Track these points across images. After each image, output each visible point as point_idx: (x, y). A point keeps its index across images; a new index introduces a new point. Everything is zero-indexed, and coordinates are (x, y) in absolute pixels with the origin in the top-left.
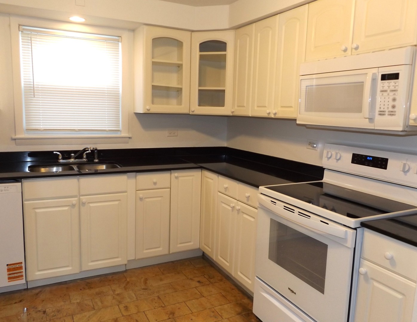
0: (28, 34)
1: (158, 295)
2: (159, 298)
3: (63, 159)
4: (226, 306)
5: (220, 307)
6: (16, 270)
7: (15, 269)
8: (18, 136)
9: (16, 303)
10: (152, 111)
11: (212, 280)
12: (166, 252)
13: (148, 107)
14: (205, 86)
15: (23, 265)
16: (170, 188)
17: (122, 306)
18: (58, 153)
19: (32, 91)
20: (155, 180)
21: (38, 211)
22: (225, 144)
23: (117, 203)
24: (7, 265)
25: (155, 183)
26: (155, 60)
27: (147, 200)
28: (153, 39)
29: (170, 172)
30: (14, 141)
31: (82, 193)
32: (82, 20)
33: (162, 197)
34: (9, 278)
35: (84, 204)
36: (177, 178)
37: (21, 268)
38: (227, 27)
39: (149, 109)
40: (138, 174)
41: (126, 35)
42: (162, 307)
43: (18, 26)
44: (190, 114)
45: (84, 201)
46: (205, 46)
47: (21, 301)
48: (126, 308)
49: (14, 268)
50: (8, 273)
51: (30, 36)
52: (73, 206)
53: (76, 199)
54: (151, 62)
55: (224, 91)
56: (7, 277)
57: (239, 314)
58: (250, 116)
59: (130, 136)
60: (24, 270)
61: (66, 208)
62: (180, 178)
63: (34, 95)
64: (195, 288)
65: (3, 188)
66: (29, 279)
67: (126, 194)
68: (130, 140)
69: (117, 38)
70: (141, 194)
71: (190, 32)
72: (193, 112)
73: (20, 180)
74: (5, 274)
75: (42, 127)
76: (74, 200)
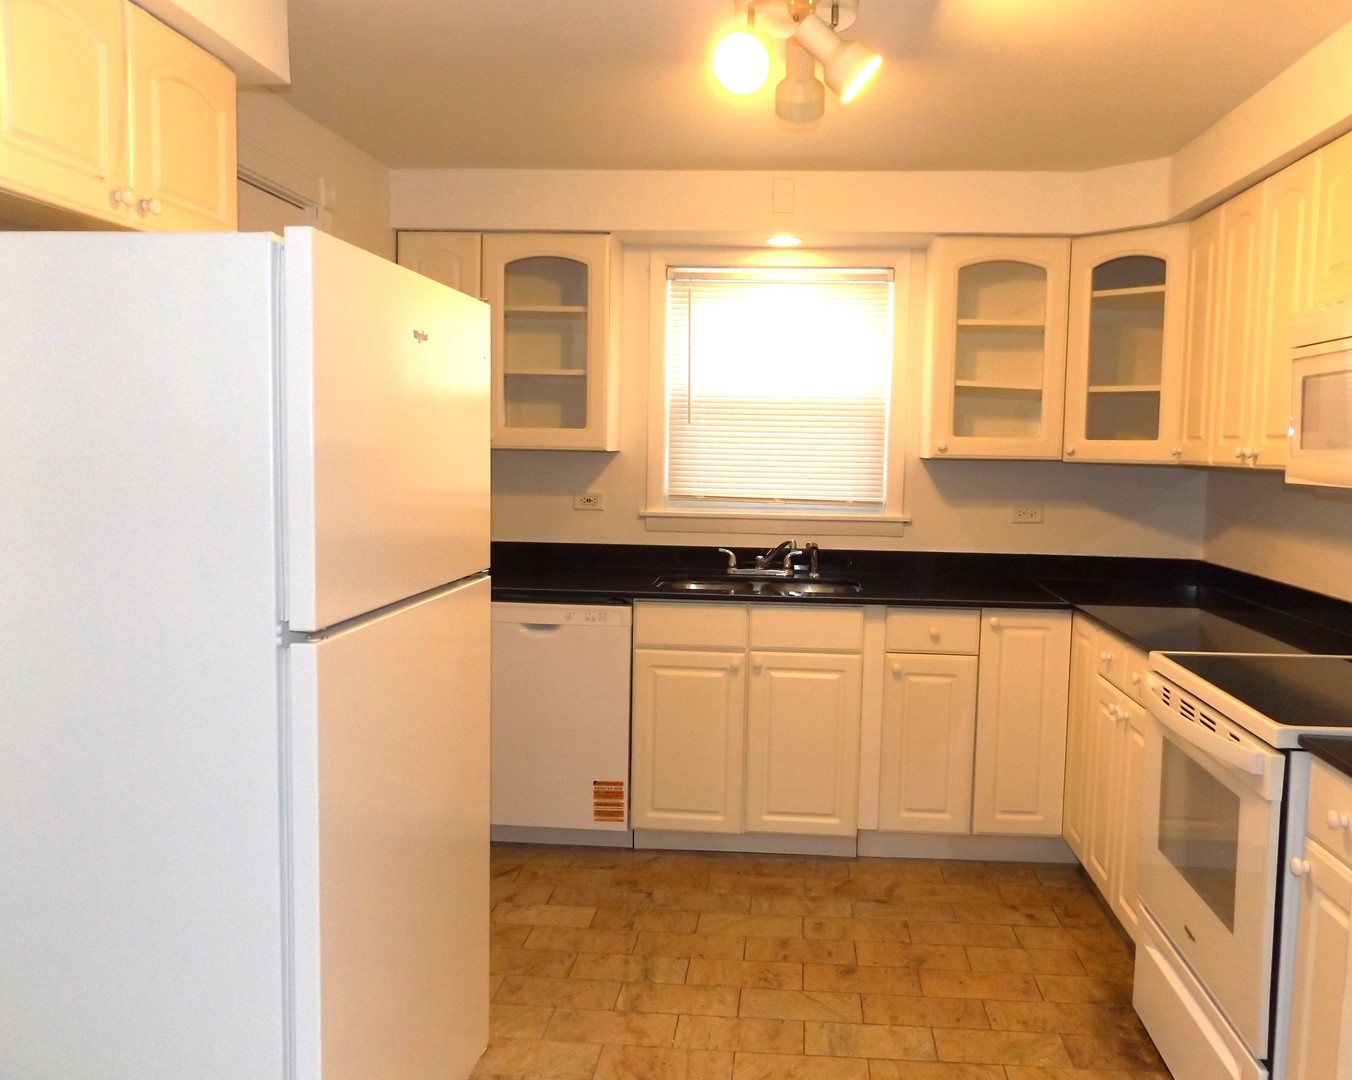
0: (685, 284)
1: (906, 919)
2: (906, 925)
3: (739, 566)
4: (1070, 980)
5: (1052, 977)
6: (610, 798)
7: (608, 795)
8: (651, 510)
9: (602, 868)
10: (954, 452)
11: (1067, 921)
12: (961, 828)
13: (941, 444)
14: (1130, 382)
15: (625, 789)
16: (979, 656)
17: (809, 922)
18: (731, 553)
19: (685, 410)
20: (933, 630)
21: (660, 672)
22: (1197, 552)
23: (835, 676)
24: (595, 783)
25: (935, 638)
26: (963, 322)
27: (913, 679)
28: (962, 269)
29: (979, 612)
30: (642, 522)
31: (755, 643)
32: (796, 242)
33: (953, 676)
34: (597, 813)
35: (757, 669)
36: (997, 629)
37: (620, 795)
38: (1164, 218)
39: (942, 448)
40: (890, 609)
41: (903, 262)
42: (903, 942)
43: (664, 268)
44: (1064, 460)
45: (758, 661)
46: (1108, 274)
47: (613, 867)
48: (819, 926)
49: (607, 792)
50: (596, 801)
51: (687, 288)
52: (734, 670)
53: (742, 655)
54: (955, 330)
55: (1157, 394)
56: (592, 808)
57: (1094, 1002)
58: (1211, 464)
59: (907, 517)
60: (625, 801)
61: (719, 674)
62: (1008, 633)
63: (689, 419)
64: (1012, 926)
65: (596, 615)
66: (636, 824)
67: (859, 656)
68: (906, 528)
69: (884, 271)
70: (897, 662)
71: (1069, 240)
72: (1072, 453)
73: (629, 600)
74: (589, 802)
75: (701, 492)
76: (736, 658)
